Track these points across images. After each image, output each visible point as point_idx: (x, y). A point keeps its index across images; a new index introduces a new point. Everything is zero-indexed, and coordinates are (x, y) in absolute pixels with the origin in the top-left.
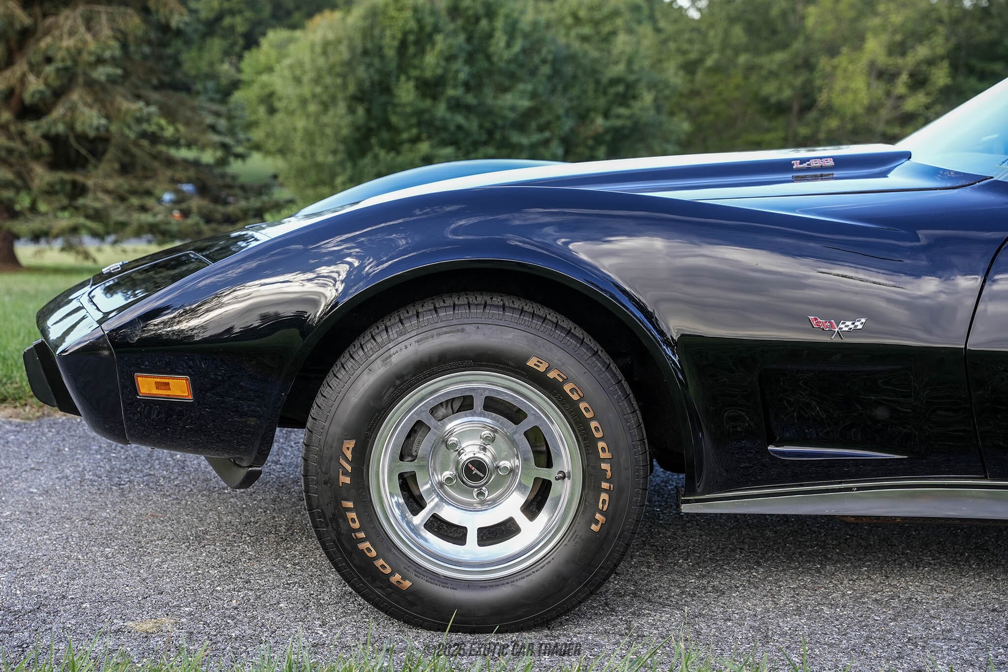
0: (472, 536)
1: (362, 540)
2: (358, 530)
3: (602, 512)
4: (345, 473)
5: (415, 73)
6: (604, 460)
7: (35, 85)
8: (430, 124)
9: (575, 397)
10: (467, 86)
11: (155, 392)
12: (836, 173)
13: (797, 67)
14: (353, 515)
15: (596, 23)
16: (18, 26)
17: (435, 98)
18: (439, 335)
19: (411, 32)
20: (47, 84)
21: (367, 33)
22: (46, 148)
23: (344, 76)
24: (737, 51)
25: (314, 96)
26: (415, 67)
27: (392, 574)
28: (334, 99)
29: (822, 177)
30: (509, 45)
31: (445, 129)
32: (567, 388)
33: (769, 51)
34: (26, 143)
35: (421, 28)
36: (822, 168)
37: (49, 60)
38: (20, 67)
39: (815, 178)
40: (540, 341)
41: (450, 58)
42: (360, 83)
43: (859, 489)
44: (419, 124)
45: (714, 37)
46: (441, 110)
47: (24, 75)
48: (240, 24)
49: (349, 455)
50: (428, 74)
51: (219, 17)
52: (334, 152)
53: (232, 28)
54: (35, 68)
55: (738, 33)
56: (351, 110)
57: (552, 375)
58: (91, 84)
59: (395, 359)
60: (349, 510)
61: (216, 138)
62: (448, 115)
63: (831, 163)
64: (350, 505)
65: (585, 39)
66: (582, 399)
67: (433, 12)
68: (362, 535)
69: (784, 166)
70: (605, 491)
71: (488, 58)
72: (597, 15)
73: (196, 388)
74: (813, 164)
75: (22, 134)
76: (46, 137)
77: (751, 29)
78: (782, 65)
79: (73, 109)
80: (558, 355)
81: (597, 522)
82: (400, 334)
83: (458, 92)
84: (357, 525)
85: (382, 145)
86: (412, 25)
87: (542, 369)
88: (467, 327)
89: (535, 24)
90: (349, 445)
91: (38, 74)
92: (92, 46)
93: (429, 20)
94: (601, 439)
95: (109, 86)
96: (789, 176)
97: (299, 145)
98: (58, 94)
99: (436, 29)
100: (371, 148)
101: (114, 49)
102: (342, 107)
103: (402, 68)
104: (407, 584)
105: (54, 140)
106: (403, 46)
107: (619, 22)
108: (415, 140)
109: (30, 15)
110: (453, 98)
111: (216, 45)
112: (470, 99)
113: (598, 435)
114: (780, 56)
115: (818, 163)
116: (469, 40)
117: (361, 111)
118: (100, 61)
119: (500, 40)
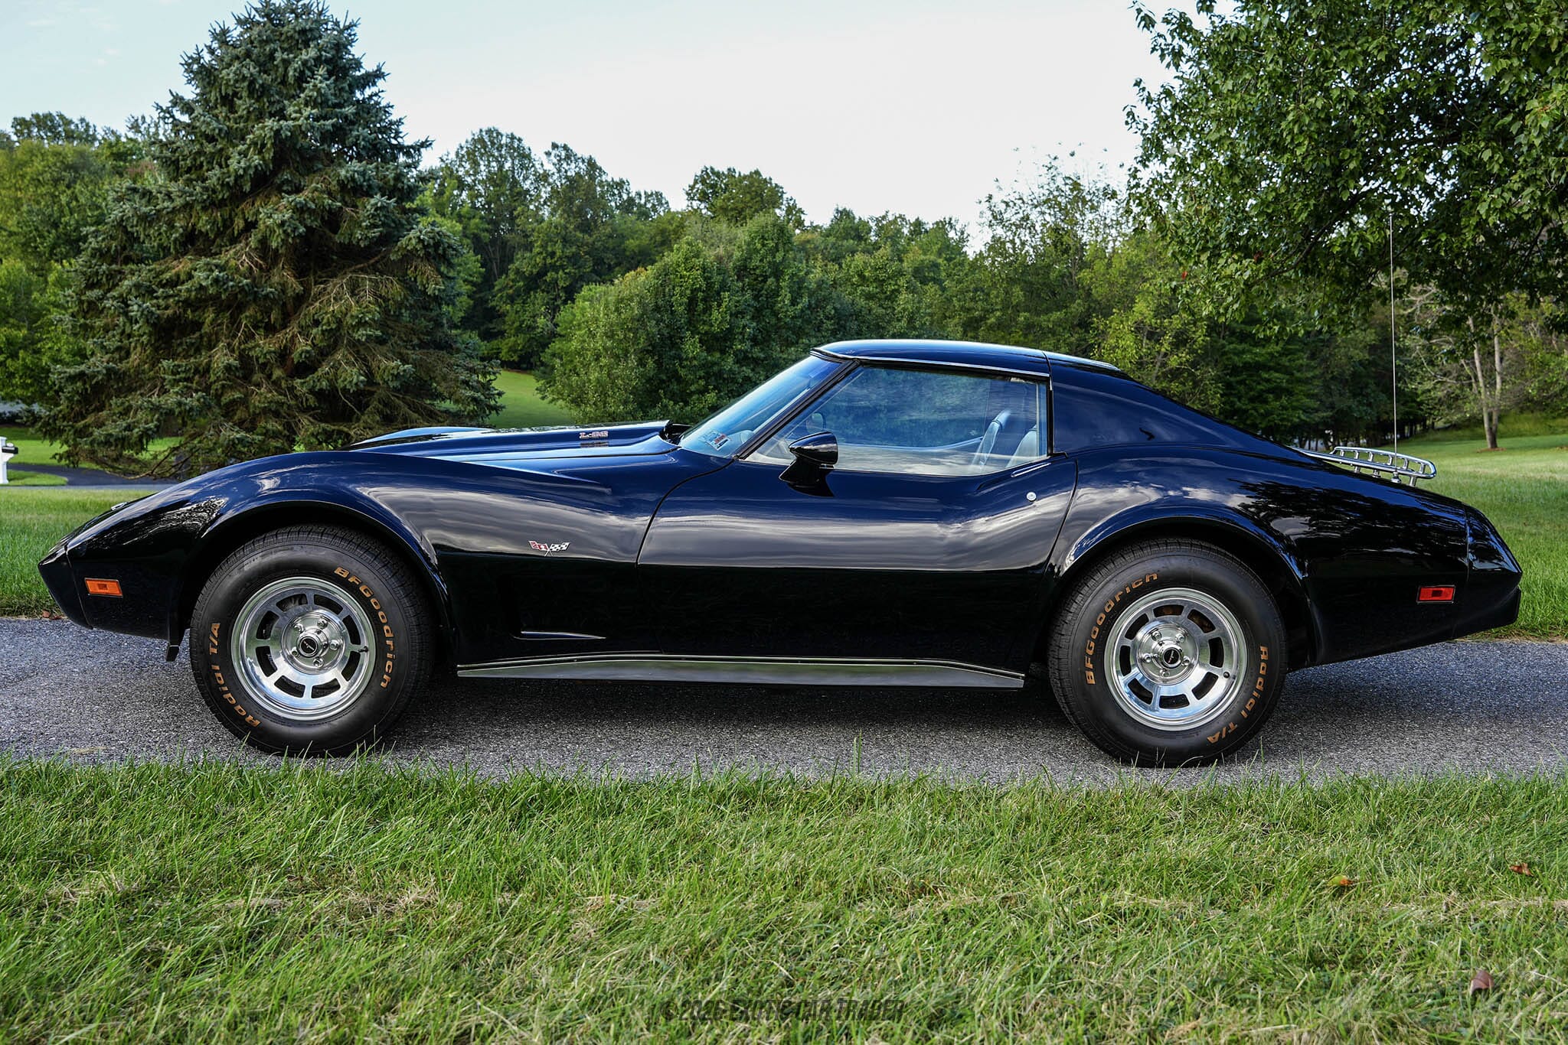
0: (308, 692)
1: (226, 692)
2: (223, 685)
3: (387, 674)
4: (214, 646)
5: (703, 328)
6: (389, 638)
7: (303, 346)
8: (719, 375)
9: (367, 595)
10: (754, 341)
11: (99, 591)
12: (612, 442)
13: (1073, 327)
14: (220, 675)
15: (881, 283)
16: (290, 293)
17: (723, 352)
18: (276, 552)
19: (699, 289)
20: (314, 345)
21: (659, 291)
22: (312, 401)
23: (636, 331)
24: (1017, 309)
25: (606, 349)
26: (705, 323)
27: (247, 716)
28: (626, 352)
29: (599, 445)
30: (794, 302)
31: (734, 381)
32: (362, 589)
33: (1048, 311)
34: (296, 397)
35: (710, 286)
36: (600, 438)
37: (317, 323)
38: (293, 329)
39: (593, 445)
40: (345, 557)
41: (737, 314)
42: (650, 337)
43: (578, 660)
44: (707, 377)
45: (997, 296)
46: (729, 363)
47: (294, 337)
48: (562, 279)
49: (216, 634)
50: (715, 329)
51: (542, 273)
52: (625, 403)
53: (555, 282)
54: (304, 331)
55: (1018, 292)
56: (641, 363)
57: (351, 580)
58: (355, 345)
59: (246, 568)
60: (217, 671)
61: (469, 393)
62: (736, 368)
63: (606, 434)
64: (218, 668)
65: (869, 297)
66: (372, 596)
67: (720, 271)
68: (226, 689)
69: (574, 437)
70: (390, 659)
71: (775, 314)
72: (882, 276)
73: (123, 587)
74: (593, 435)
75: (292, 389)
76: (311, 391)
77: (1031, 290)
78: (1059, 323)
79: (336, 367)
80: (356, 566)
81: (385, 681)
82: (252, 551)
83: (746, 346)
84: (222, 682)
85: (673, 397)
86: (701, 283)
87: (345, 576)
88: (295, 547)
89: (821, 284)
90: (216, 626)
91: (307, 336)
92: (355, 310)
93: (717, 278)
94: (386, 624)
95: (371, 345)
96: (579, 443)
97: (592, 396)
98: (324, 353)
99: (724, 287)
100: (659, 399)
101: (374, 313)
102: (633, 361)
103: (691, 324)
104: (258, 722)
105: (319, 394)
106: (692, 302)
107: (902, 281)
108: (703, 392)
109: (301, 283)
110: (740, 350)
111: (539, 298)
112: (757, 352)
113: (384, 621)
114: (1056, 315)
115: (598, 434)
116: (756, 298)
117: (651, 363)
118: (361, 324)
119: (786, 297)
